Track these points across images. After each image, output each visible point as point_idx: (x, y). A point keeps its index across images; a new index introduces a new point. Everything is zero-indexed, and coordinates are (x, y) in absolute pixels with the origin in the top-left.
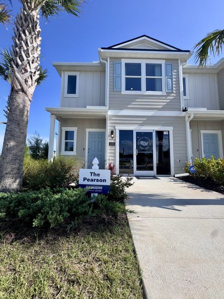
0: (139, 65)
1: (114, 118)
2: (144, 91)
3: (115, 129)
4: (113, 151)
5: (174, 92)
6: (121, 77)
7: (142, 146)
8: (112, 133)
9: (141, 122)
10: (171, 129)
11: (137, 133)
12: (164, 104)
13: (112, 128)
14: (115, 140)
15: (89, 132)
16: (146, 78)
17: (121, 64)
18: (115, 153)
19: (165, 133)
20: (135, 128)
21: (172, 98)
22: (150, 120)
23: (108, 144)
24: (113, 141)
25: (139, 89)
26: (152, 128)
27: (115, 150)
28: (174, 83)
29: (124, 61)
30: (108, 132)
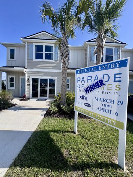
0: (42, 46)
1: (29, 73)
2: (44, 59)
3: (30, 78)
4: (29, 88)
5: (58, 60)
6: (33, 52)
7: (43, 86)
8: (28, 79)
9: (42, 75)
10: (56, 78)
11: (40, 79)
12: (53, 66)
13: (28, 77)
14: (30, 83)
15: (22, 78)
16: (46, 53)
17: (33, 45)
18: (30, 89)
19: (53, 80)
20: (39, 77)
21: (57, 63)
22: (46, 74)
23: (26, 85)
24: (29, 83)
25: (42, 58)
26: (47, 78)
27: (30, 87)
28: (58, 56)
29: (34, 44)
30: (26, 79)
